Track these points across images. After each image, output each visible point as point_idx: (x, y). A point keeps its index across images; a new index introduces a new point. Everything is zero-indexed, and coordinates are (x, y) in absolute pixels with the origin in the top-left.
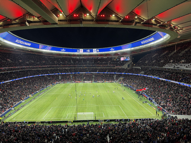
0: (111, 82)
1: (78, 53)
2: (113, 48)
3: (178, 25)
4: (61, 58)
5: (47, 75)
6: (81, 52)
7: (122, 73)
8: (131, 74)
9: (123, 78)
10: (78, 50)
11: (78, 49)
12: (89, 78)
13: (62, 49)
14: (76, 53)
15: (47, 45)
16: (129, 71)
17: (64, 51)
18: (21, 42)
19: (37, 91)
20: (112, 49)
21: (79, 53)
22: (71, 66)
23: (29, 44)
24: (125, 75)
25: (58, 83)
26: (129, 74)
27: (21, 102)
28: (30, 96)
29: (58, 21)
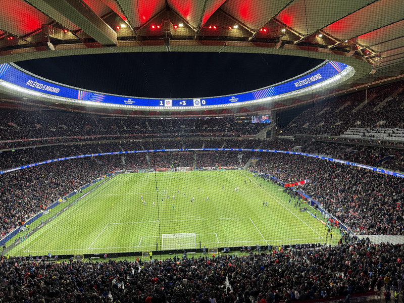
0: (233, 169)
1: (161, 107)
2: (236, 97)
3: (372, 48)
4: (126, 118)
5: (97, 155)
6: (167, 106)
7: (255, 150)
8: (273, 151)
9: (257, 160)
10: (161, 102)
11: (162, 100)
12: (186, 161)
13: (127, 99)
14: (157, 108)
15: (94, 92)
16: (270, 145)
17: (130, 105)
18: (38, 85)
19: (76, 191)
20: (233, 99)
21: (163, 107)
22: (146, 135)
23: (57, 90)
24: (261, 154)
25: (119, 173)
26: (270, 151)
27: (41, 215)
28: (60, 200)
29: (118, 39)
